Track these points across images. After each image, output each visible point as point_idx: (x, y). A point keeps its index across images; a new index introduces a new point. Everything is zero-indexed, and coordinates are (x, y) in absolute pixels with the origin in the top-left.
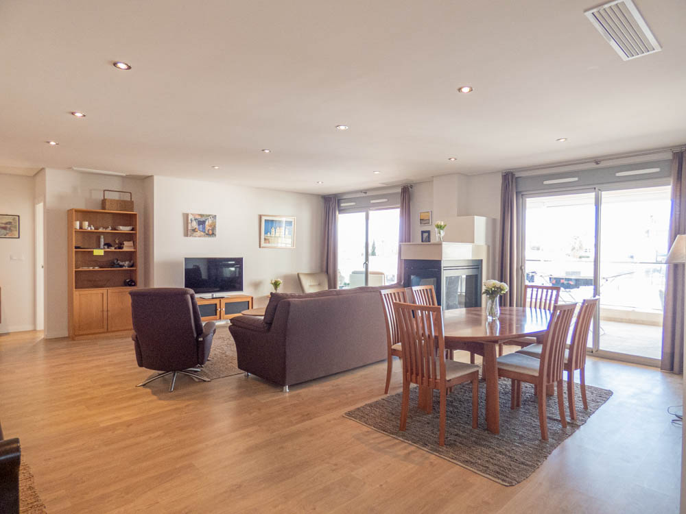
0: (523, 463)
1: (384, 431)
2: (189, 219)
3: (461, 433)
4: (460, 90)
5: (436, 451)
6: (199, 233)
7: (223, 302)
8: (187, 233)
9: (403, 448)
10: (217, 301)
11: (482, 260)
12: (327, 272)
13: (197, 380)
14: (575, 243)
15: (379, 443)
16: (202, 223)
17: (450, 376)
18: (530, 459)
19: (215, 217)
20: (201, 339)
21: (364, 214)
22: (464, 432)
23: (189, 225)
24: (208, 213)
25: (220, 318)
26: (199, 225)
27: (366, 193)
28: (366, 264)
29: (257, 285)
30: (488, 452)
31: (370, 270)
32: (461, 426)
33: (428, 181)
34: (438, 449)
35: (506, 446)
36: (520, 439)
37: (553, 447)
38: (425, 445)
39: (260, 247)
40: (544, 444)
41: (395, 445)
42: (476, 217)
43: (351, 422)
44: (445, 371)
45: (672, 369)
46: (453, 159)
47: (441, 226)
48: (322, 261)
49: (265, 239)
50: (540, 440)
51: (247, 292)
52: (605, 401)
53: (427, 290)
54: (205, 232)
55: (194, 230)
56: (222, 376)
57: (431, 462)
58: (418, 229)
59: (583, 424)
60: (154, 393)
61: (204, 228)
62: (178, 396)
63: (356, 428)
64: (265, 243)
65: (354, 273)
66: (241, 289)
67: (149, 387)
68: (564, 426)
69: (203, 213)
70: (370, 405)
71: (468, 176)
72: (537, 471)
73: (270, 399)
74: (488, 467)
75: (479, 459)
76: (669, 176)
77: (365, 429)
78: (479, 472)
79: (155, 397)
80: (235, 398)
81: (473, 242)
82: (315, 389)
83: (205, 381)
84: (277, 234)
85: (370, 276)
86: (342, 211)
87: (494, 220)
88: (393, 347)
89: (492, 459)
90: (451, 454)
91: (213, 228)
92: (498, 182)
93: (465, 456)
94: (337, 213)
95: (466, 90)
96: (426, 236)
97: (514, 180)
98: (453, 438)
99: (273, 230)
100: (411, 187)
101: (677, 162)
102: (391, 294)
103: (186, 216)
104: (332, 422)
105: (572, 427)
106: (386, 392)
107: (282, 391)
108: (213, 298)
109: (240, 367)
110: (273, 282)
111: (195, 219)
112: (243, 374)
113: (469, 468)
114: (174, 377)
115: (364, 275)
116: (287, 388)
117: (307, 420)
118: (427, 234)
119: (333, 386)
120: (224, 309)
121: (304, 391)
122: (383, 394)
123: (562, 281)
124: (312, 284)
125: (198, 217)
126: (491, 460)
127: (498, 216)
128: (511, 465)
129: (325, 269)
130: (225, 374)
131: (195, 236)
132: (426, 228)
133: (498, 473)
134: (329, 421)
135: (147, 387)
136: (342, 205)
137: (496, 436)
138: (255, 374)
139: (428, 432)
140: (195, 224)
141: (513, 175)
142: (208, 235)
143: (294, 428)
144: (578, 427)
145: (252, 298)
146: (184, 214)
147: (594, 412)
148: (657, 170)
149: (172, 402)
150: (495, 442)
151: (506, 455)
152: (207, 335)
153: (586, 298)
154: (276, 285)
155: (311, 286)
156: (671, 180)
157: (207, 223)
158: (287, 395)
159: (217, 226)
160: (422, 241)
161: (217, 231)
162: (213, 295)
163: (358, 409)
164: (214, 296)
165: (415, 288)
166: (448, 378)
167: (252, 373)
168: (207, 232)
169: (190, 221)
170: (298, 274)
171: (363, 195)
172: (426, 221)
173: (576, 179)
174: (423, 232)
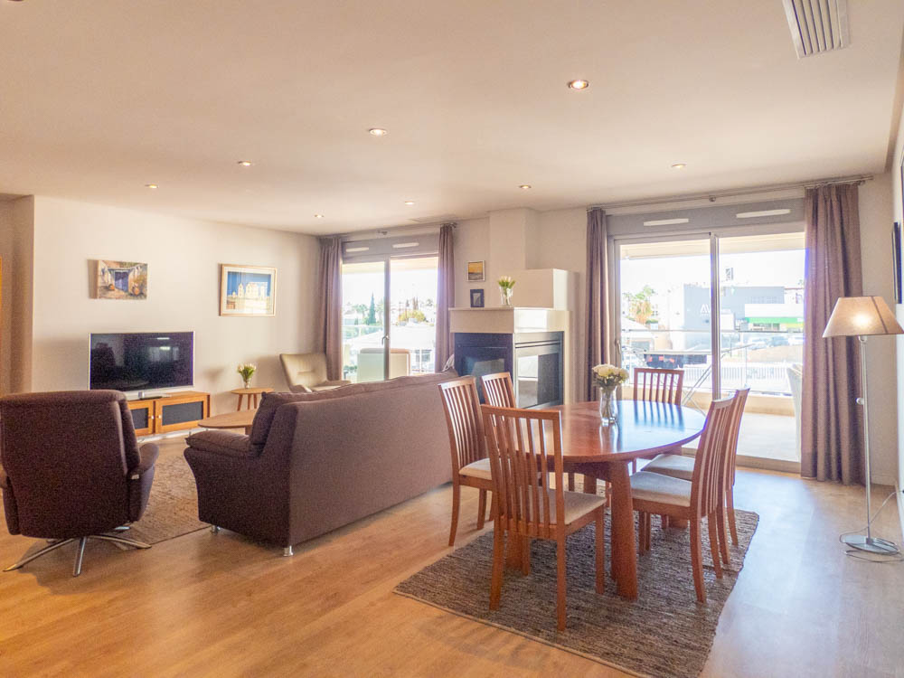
0: (687, 646)
1: (466, 613)
2: (100, 269)
3: (584, 604)
4: (570, 84)
5: (555, 640)
6: (116, 293)
7: (160, 404)
8: (95, 291)
9: (507, 641)
10: (149, 404)
11: (563, 332)
12: (325, 351)
13: (125, 548)
14: (641, 304)
15: (465, 637)
16: (121, 276)
17: (571, 517)
18: (695, 638)
19: (145, 266)
20: (136, 477)
21: (382, 265)
22: (587, 601)
23: (100, 280)
24: (134, 261)
25: (154, 432)
26: (117, 279)
27: (385, 233)
28: (387, 340)
29: (214, 375)
30: (633, 633)
31: (392, 346)
32: (579, 591)
33: (483, 216)
34: (560, 636)
35: (654, 619)
36: (669, 604)
37: (717, 611)
38: (537, 632)
39: (220, 315)
40: (703, 609)
41: (491, 636)
42: (555, 270)
43: (411, 604)
44: (563, 511)
45: (815, 474)
46: (525, 187)
47: (507, 283)
48: (316, 336)
49: (228, 302)
50: (696, 604)
51: (199, 387)
52: (755, 530)
53: (500, 379)
54: (127, 291)
55: (108, 288)
56: (170, 535)
57: (555, 663)
58: (465, 287)
59: (741, 569)
60: (43, 582)
61: (126, 285)
62: (89, 585)
63: (420, 613)
64: (228, 308)
65: (364, 351)
66: (189, 382)
67: (31, 570)
68: (719, 577)
69: (124, 260)
70: (432, 569)
71: (540, 212)
72: (710, 656)
73: (266, 572)
74: (641, 661)
75: (624, 647)
76: (802, 219)
77: (435, 612)
78: (631, 671)
79: (46, 590)
80: (201, 575)
81: (552, 306)
82: (337, 547)
83: (139, 548)
84: (248, 295)
85: (391, 355)
86: (347, 259)
87: (577, 276)
88: (462, 472)
89: (642, 644)
90: (581, 643)
91: (142, 283)
92: (582, 221)
93: (600, 643)
94: (341, 262)
95: (578, 85)
96: (478, 299)
97: (604, 220)
98: (574, 614)
99: (240, 288)
100: (455, 225)
101: (810, 201)
102: (454, 388)
103: (93, 266)
104: (379, 604)
105: (730, 575)
106: (451, 543)
107: (282, 555)
108: (141, 399)
109: (203, 517)
110: (242, 369)
111: (110, 270)
112: (208, 529)
113: (614, 665)
114: (80, 547)
115: (383, 355)
116: (290, 551)
117: (334, 606)
118: (479, 295)
119: (364, 539)
120: (160, 417)
121: (318, 553)
122: (445, 548)
123: (661, 359)
124: (303, 371)
125: (114, 267)
126: (642, 647)
127: (583, 270)
128: (672, 652)
129: (321, 348)
130: (175, 532)
131: (110, 298)
132: (477, 286)
133: (658, 668)
134: (372, 604)
135: (25, 571)
136: (348, 250)
137: (635, 604)
138: (230, 529)
139: (537, 609)
140: (109, 279)
141: (602, 212)
142: (133, 295)
143: (318, 625)
144: (736, 574)
145: (209, 396)
146: (89, 261)
147: (747, 549)
148: (787, 211)
149: (81, 596)
150: (635, 612)
151: (659, 635)
152: (146, 469)
153: (739, 388)
154: (246, 373)
155: (300, 373)
156: (805, 225)
157: (131, 276)
158: (291, 562)
159: (148, 280)
160: (472, 306)
161: (149, 291)
162: (140, 394)
163: (416, 576)
164: (143, 396)
165: (486, 378)
166: (567, 521)
167: (225, 526)
168: (130, 291)
169: (100, 273)
170: (281, 356)
171: (381, 236)
172: (477, 277)
173: (686, 220)
174: (473, 292)
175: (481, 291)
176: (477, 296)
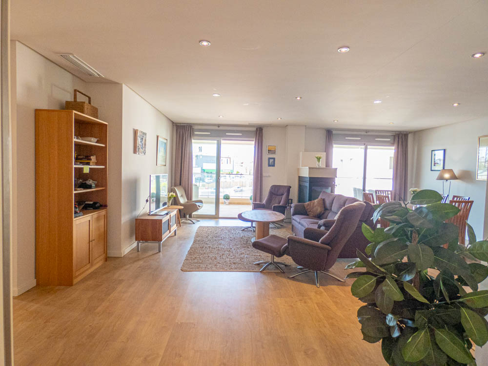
2: (138, 135)
6: (140, 150)
8: (136, 150)
10: (169, 217)
21: (216, 142)
23: (138, 141)
26: (141, 142)
27: (219, 127)
28: (219, 179)
39: (157, 165)
55: (139, 147)
58: (266, 156)
61: (142, 146)
91: (145, 145)
94: (192, 139)
101: (397, 137)
103: (134, 133)
120: (171, 223)
125: (141, 134)
132: (272, 156)
146: (133, 130)
157: (143, 140)
168: (143, 150)
169: (138, 138)
171: (216, 128)
172: (273, 152)
173: (360, 139)
174: (269, 159)
175: (274, 159)
176: (271, 161)
